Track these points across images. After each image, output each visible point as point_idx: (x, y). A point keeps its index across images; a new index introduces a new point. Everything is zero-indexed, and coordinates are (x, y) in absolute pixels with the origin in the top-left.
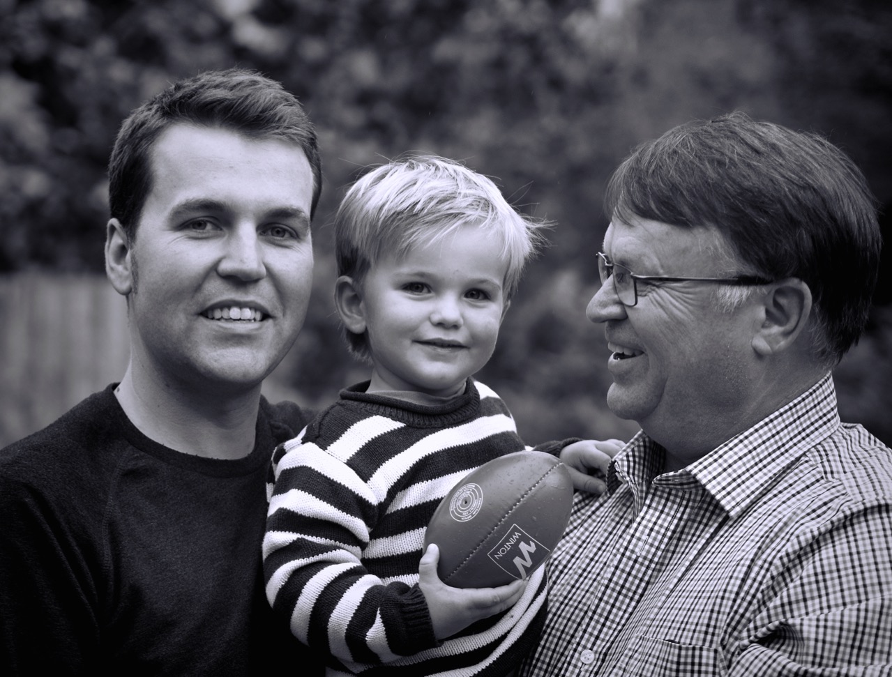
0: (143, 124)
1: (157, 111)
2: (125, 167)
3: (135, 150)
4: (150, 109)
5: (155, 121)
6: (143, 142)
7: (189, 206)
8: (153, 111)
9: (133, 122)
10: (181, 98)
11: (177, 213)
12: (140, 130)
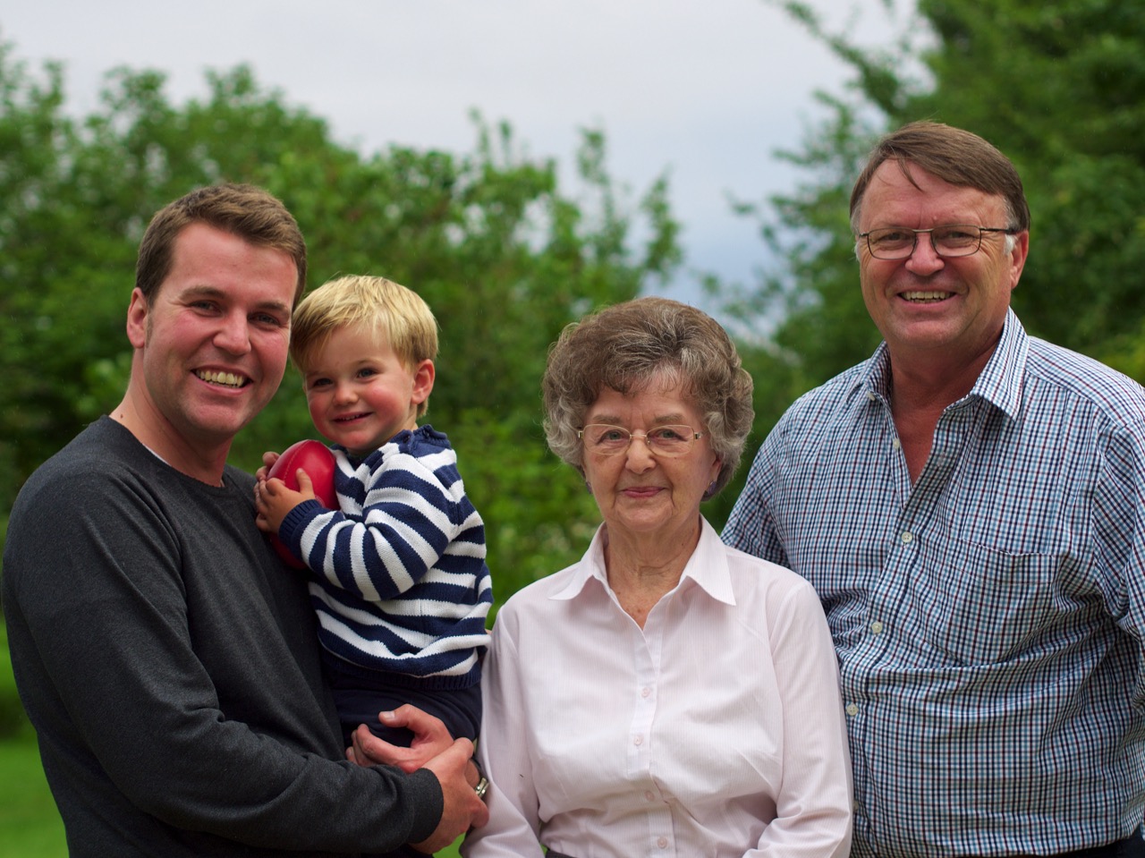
0: (170, 219)
1: (183, 211)
2: (152, 251)
3: (161, 238)
4: (178, 208)
5: (182, 219)
6: (169, 234)
7: (197, 291)
8: (180, 210)
9: (163, 216)
10: (204, 205)
11: (187, 294)
12: (168, 224)
